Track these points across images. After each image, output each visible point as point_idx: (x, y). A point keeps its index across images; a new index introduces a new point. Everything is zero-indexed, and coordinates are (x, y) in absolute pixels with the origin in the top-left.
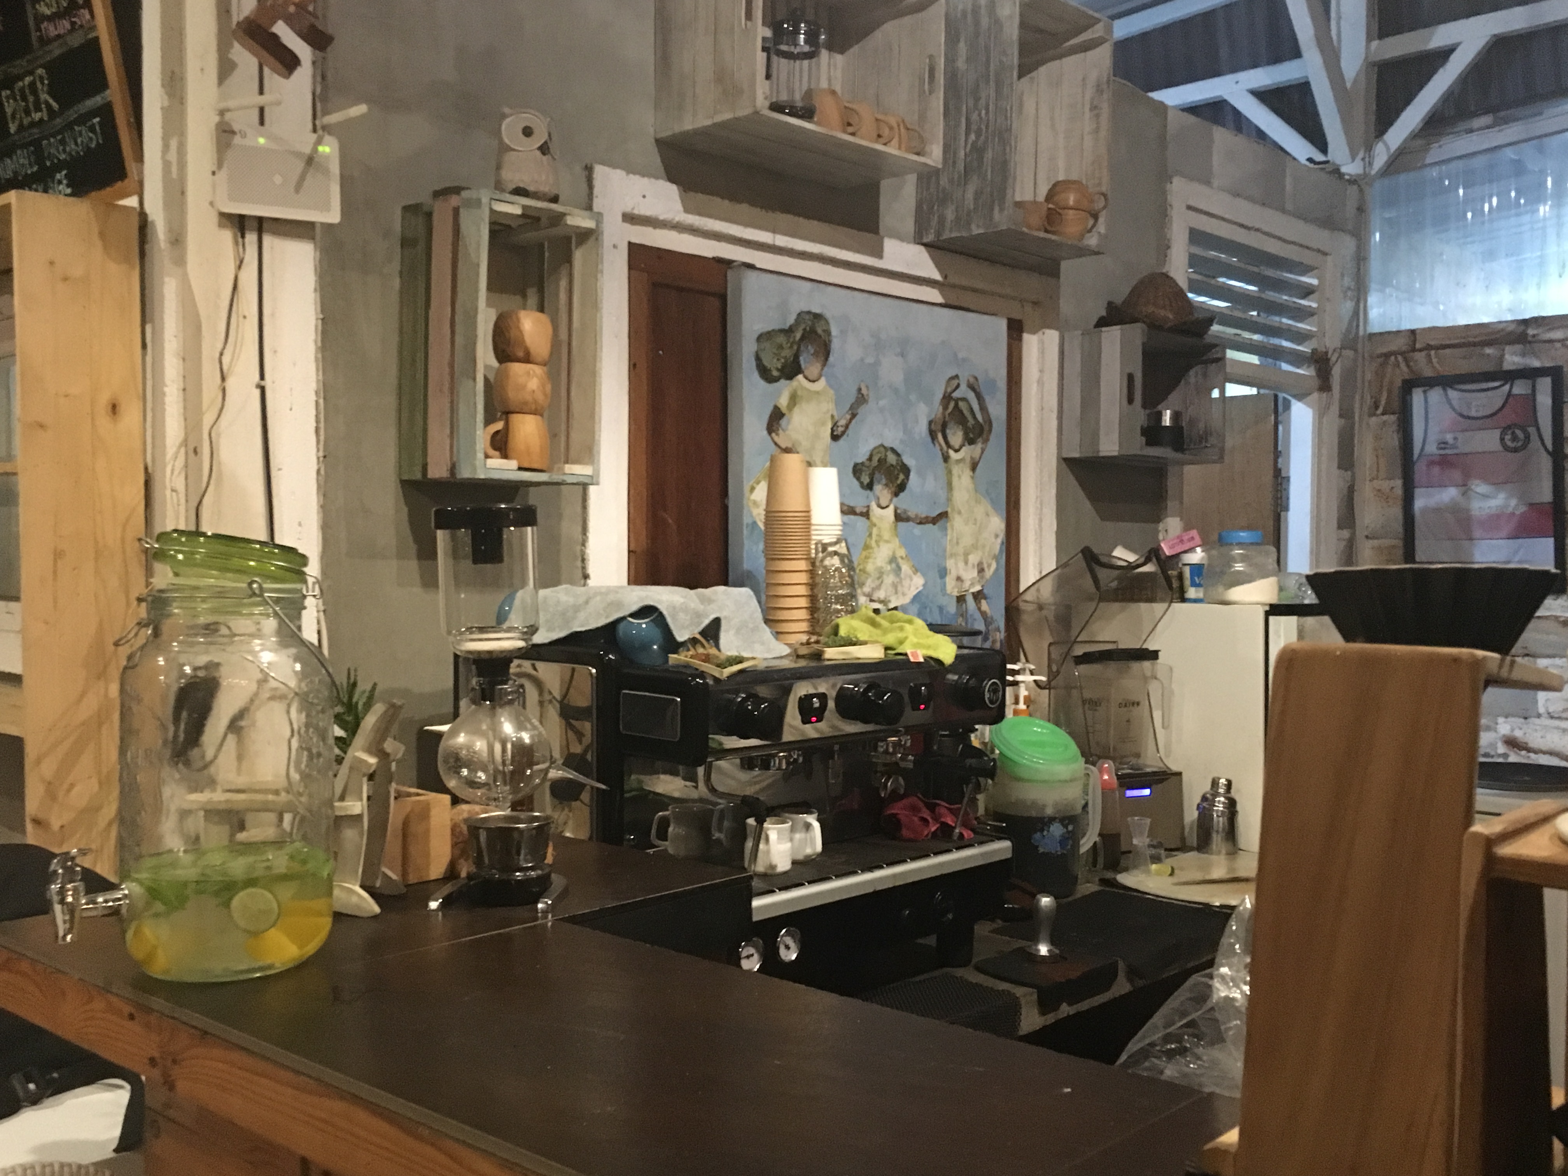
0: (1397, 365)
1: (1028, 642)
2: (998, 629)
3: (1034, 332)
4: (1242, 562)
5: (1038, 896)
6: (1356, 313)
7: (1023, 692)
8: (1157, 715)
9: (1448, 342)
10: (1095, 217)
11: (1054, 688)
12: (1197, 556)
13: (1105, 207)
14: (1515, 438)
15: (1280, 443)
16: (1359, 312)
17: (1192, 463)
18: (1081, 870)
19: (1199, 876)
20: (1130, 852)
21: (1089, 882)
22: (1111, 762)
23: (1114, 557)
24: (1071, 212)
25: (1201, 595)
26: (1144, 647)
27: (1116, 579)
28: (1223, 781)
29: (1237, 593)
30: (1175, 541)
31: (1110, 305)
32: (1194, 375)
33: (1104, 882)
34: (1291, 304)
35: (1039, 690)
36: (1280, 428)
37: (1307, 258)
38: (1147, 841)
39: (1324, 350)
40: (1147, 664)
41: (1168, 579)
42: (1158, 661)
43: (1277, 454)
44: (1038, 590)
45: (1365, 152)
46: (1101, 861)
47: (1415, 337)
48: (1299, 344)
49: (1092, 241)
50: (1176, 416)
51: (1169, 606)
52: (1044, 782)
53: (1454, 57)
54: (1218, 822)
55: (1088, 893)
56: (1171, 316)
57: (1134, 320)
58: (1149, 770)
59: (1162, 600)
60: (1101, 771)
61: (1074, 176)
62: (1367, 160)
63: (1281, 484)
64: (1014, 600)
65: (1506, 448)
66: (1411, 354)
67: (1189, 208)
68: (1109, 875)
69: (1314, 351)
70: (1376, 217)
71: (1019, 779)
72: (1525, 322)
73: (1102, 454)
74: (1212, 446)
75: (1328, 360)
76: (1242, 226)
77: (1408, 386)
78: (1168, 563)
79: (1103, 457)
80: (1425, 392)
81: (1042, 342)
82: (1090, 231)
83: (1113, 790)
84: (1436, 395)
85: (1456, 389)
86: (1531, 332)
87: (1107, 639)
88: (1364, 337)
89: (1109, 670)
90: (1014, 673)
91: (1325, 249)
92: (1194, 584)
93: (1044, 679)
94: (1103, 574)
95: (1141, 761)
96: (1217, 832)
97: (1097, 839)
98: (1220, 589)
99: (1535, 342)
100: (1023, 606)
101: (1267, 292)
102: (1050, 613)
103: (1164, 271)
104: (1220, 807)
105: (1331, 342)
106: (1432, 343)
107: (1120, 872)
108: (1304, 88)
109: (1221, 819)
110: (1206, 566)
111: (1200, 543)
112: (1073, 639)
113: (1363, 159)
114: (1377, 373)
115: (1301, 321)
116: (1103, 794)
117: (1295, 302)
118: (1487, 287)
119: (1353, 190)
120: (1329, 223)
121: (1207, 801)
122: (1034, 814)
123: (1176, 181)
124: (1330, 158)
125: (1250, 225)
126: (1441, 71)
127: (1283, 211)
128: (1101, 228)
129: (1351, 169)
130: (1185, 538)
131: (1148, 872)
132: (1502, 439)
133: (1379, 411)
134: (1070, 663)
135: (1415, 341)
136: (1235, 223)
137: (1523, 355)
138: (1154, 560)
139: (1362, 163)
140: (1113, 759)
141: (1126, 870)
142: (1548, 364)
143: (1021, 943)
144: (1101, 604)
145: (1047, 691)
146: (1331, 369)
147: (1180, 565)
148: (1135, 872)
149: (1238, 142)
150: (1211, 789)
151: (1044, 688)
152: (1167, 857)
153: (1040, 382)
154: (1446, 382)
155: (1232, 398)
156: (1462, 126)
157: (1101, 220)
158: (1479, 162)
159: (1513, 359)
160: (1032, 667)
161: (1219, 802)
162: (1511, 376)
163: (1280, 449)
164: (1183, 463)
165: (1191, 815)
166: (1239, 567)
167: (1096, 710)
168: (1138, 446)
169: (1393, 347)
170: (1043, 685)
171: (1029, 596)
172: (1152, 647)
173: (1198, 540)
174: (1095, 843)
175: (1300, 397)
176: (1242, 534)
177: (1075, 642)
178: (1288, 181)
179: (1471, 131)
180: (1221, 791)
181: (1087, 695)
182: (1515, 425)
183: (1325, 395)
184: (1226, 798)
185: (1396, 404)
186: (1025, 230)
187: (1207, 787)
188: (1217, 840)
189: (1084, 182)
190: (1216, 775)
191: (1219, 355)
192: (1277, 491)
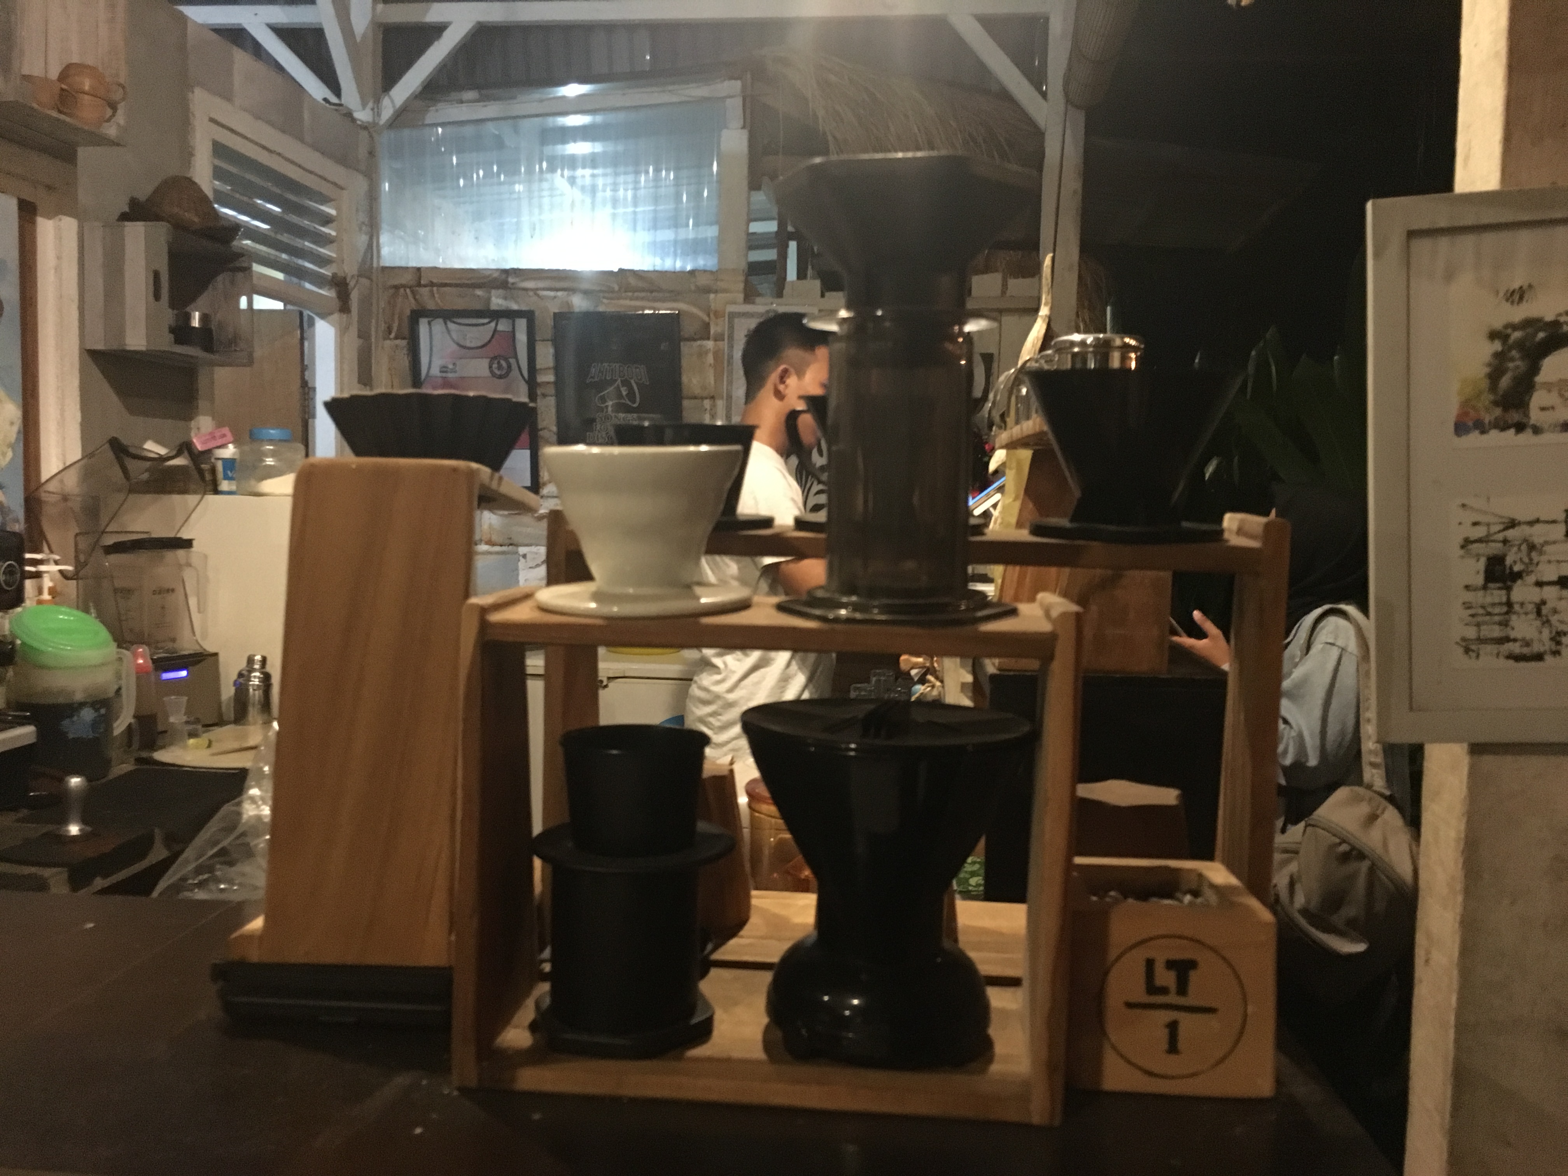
0: (406, 296)
1: (51, 534)
2: (17, 521)
3: (49, 216)
4: (272, 456)
5: (67, 778)
6: (370, 246)
7: (47, 583)
8: (193, 602)
9: (448, 282)
10: (113, 107)
11: (81, 579)
12: (230, 451)
13: (123, 99)
14: (500, 367)
15: (306, 357)
16: (372, 247)
17: (222, 365)
18: (114, 753)
19: (236, 745)
20: (165, 732)
21: (123, 763)
22: (146, 648)
23: (145, 449)
24: (86, 97)
25: (234, 488)
26: (178, 536)
27: (146, 471)
28: (258, 658)
29: (268, 485)
30: (207, 437)
31: (134, 203)
32: (221, 280)
33: (139, 761)
34: (312, 229)
35: (66, 582)
36: (306, 344)
37: (325, 189)
38: (185, 718)
39: (343, 275)
40: (181, 553)
41: (201, 472)
42: (193, 549)
43: (303, 368)
44: (61, 481)
45: (374, 102)
46: (136, 740)
47: (420, 274)
48: (321, 267)
49: (111, 131)
50: (204, 318)
51: (202, 498)
52: (71, 668)
53: (447, 34)
54: (254, 695)
55: (123, 773)
56: (196, 220)
57: (157, 218)
58: (186, 653)
59: (195, 492)
60: (136, 656)
61: (90, 61)
62: (376, 110)
63: (308, 393)
64: (33, 492)
65: (493, 374)
66: (417, 288)
67: (212, 120)
68: (144, 754)
69: (335, 276)
70: (385, 166)
71: (42, 667)
72: (506, 272)
73: (128, 348)
74: (242, 350)
75: (347, 285)
76: (264, 148)
77: (416, 316)
78: (200, 458)
79: (129, 351)
80: (429, 323)
81: (58, 229)
82: (109, 120)
83: (147, 673)
84: (438, 326)
85: (454, 322)
86: (511, 280)
87: (138, 530)
88: (377, 268)
89: (141, 558)
90: (35, 562)
91: (341, 182)
92: (226, 477)
93: (70, 568)
94: (132, 465)
95: (175, 645)
96: (254, 704)
97: (132, 721)
98: (253, 482)
99: (514, 289)
100: (44, 497)
101: (290, 215)
102: (76, 505)
103: (189, 176)
104: (256, 682)
105: (350, 269)
106: (435, 281)
107: (156, 750)
108: (318, 33)
109: (257, 692)
110: (238, 461)
111: (232, 439)
112: (102, 528)
113: (373, 109)
114: (389, 303)
115: (321, 247)
116: (138, 678)
117: (315, 228)
118: (476, 238)
119: (364, 134)
120: (344, 160)
121: (243, 677)
122: (61, 700)
123: (198, 91)
124: (343, 102)
125: (272, 149)
126: (436, 43)
127: (302, 140)
128: (121, 118)
129: (363, 115)
130: (218, 434)
131: (185, 747)
132: (490, 367)
133: (393, 335)
134: (99, 553)
135: (420, 278)
136: (256, 144)
137: (505, 298)
138: (186, 453)
139: (371, 113)
140: (148, 644)
141: (163, 747)
142: (524, 308)
143: (50, 827)
144: (130, 496)
145: (75, 582)
146: (350, 294)
147: (213, 460)
148: (173, 748)
149: (259, 67)
150: (247, 666)
151: (72, 579)
152: (204, 732)
153: (58, 269)
154: (448, 315)
155: (260, 311)
156: (454, 95)
157: (120, 112)
158: (469, 130)
159: (497, 301)
160: (57, 557)
161: (255, 677)
162: (497, 315)
163: (306, 363)
164: (212, 364)
165: (228, 691)
166: (270, 461)
167: (129, 598)
168: (165, 343)
169: (403, 281)
170: (69, 575)
171: (52, 487)
172: (186, 536)
173: (230, 437)
174: (130, 725)
175: (323, 316)
176: (272, 431)
177: (103, 532)
178: (306, 116)
179: (462, 102)
180: (257, 666)
181: (118, 584)
182: (500, 356)
183: (345, 316)
184: (262, 673)
185: (406, 331)
186: (35, 106)
187: (243, 664)
188: (253, 713)
189: (100, 69)
190: (251, 653)
191: (245, 265)
192: (305, 399)
